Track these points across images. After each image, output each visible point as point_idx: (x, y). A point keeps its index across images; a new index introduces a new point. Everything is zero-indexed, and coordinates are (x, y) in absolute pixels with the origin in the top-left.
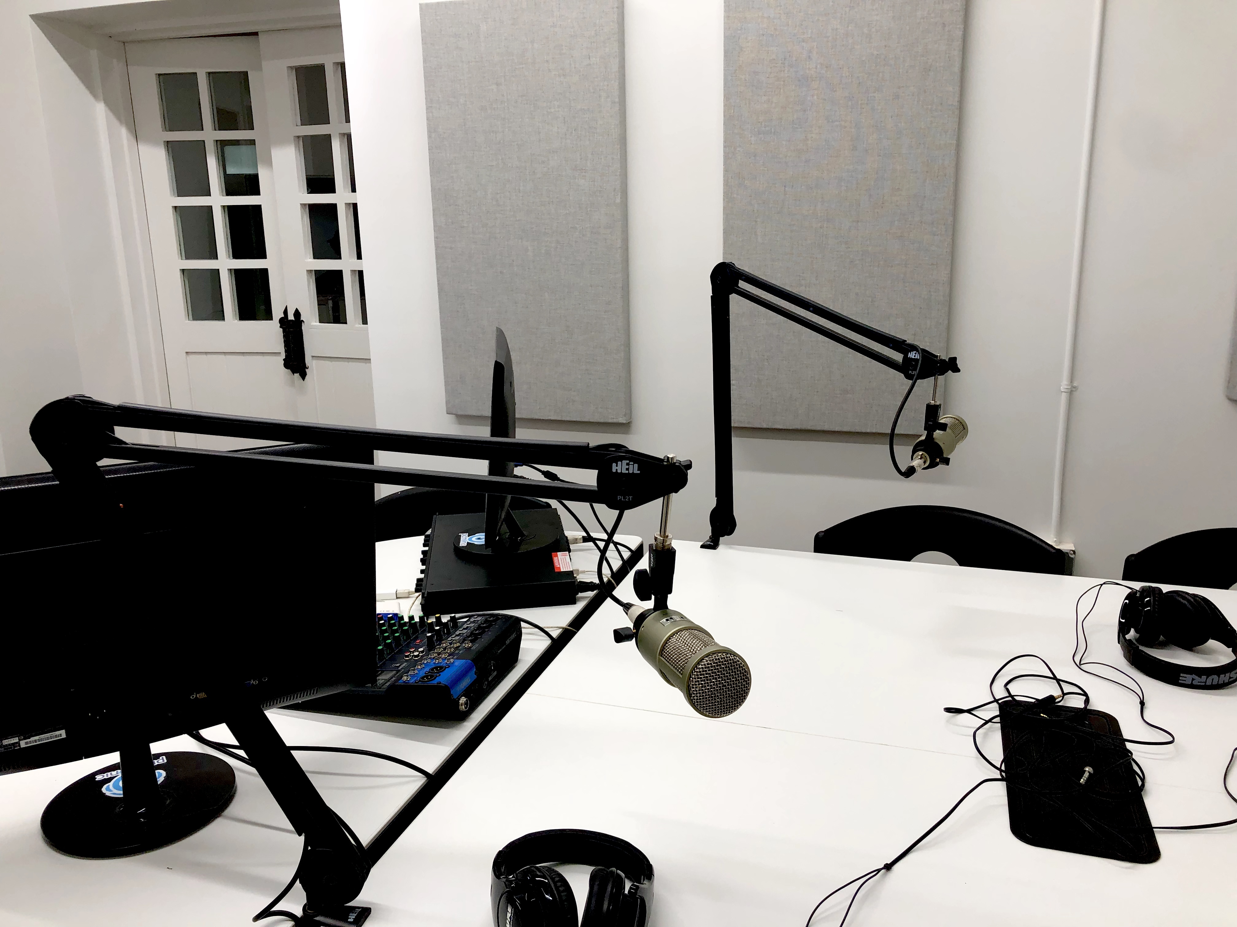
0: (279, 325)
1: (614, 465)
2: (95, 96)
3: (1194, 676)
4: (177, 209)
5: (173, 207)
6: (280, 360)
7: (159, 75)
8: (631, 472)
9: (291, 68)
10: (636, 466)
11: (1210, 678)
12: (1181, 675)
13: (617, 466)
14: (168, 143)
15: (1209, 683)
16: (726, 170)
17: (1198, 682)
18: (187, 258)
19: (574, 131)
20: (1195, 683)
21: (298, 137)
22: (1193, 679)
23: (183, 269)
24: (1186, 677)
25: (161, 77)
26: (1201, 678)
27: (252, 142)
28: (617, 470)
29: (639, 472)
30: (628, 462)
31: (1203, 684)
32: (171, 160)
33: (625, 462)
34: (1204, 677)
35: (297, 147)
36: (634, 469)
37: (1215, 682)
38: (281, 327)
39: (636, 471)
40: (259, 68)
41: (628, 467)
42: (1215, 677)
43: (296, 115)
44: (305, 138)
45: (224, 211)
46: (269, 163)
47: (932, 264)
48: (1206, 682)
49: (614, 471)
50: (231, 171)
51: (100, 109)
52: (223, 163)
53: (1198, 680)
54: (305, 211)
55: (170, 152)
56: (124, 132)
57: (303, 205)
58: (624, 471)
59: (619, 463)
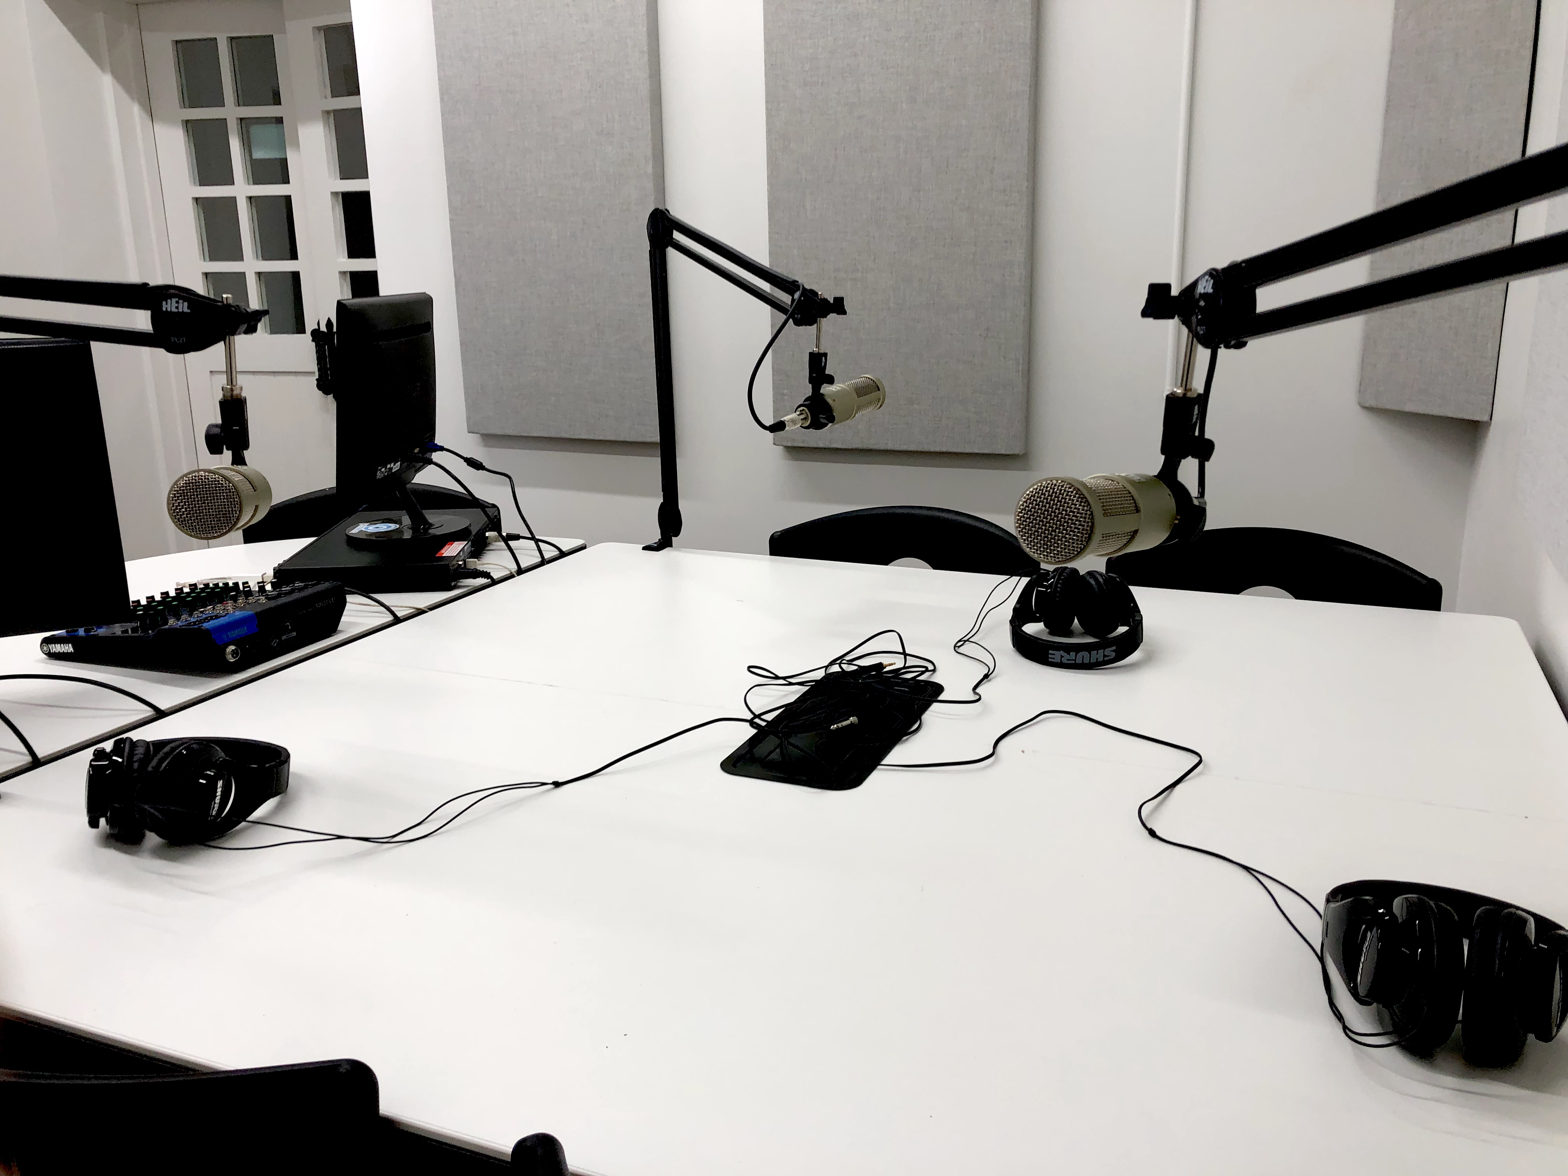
0: (311, 338)
1: (164, 303)
2: (102, 69)
3: (1062, 653)
4: (199, 200)
5: (193, 198)
6: (313, 381)
7: (177, 42)
8: (180, 310)
9: (319, 29)
10: (186, 304)
11: (1081, 654)
12: (1050, 652)
13: (167, 304)
14: (187, 123)
15: (1079, 661)
16: (769, 132)
17: (1067, 660)
18: (211, 259)
19: (598, 89)
20: (1064, 661)
21: (328, 112)
22: (1062, 657)
23: (206, 273)
24: (1054, 654)
25: (179, 45)
26: (1069, 655)
27: (279, 120)
28: (166, 308)
29: (189, 311)
30: (177, 299)
31: (1074, 662)
32: (193, 146)
33: (174, 300)
34: (1073, 654)
35: (326, 123)
36: (184, 307)
37: (1086, 661)
38: (313, 340)
39: (186, 310)
40: (283, 31)
41: (177, 305)
42: (1086, 654)
43: (325, 86)
44: (336, 112)
45: (251, 204)
46: (296, 144)
47: (1006, 242)
48: (1075, 660)
49: (164, 309)
50: (258, 155)
51: (107, 82)
52: (247, 144)
53: (1067, 658)
54: (337, 200)
55: (191, 133)
56: (136, 110)
57: (335, 194)
58: (174, 310)
59: (169, 301)
